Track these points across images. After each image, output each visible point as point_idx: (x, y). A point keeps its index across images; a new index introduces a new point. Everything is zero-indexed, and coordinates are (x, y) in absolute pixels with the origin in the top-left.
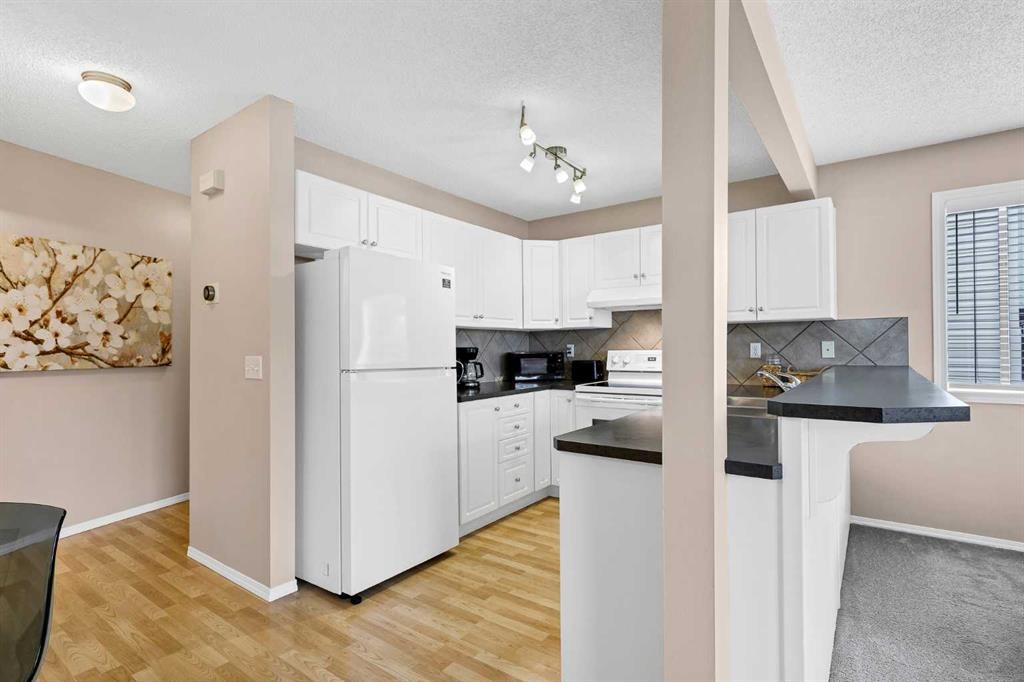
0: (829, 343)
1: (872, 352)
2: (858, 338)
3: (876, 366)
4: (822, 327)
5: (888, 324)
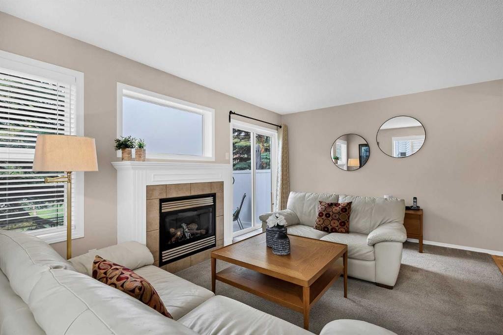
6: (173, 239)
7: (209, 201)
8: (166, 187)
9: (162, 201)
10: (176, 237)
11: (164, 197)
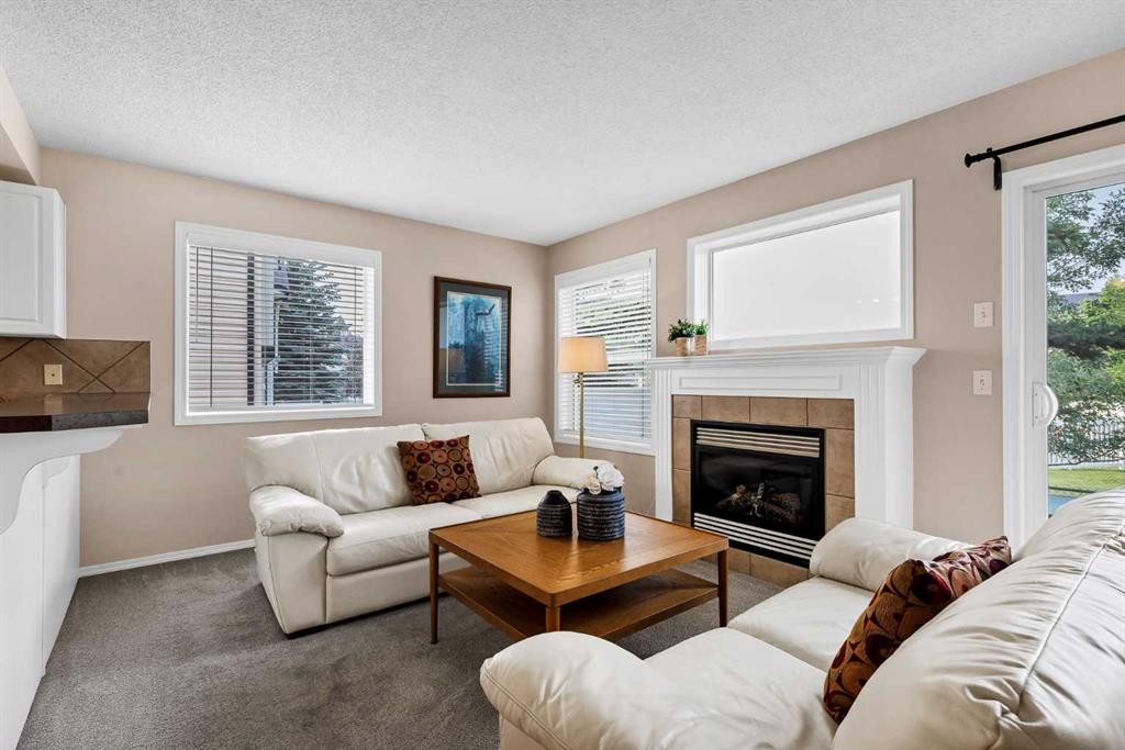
0: (55, 366)
1: (110, 377)
2: (94, 362)
3: (114, 393)
4: (44, 345)
5: (130, 348)
6: (723, 503)
7: (806, 448)
8: (702, 400)
9: (695, 425)
10: (729, 499)
11: (698, 417)
